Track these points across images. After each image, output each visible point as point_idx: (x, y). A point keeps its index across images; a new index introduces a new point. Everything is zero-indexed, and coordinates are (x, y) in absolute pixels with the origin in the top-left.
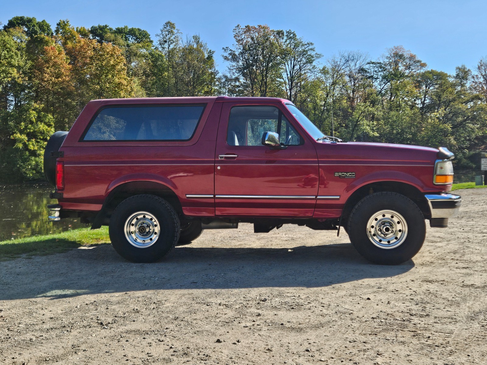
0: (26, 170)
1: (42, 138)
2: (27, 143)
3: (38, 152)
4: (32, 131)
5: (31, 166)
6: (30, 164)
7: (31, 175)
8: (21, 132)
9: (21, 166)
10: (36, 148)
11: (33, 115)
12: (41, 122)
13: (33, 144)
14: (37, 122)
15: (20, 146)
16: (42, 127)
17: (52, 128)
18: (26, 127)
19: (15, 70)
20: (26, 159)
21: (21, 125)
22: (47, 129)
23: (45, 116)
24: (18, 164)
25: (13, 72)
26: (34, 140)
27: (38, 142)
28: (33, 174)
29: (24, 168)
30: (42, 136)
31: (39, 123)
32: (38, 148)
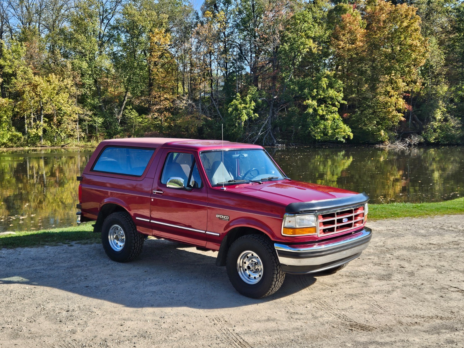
0: (315, 133)
1: (331, 103)
2: (317, 108)
3: (327, 117)
4: (322, 97)
5: (320, 129)
6: (319, 128)
7: (319, 138)
8: (313, 98)
9: (312, 129)
10: (324, 113)
11: (324, 82)
12: (332, 88)
13: (322, 110)
14: (327, 88)
15: (311, 111)
16: (331, 92)
17: (341, 93)
18: (318, 94)
19: (311, 41)
20: (317, 122)
21: (313, 92)
22: (336, 95)
23: (335, 82)
24: (310, 127)
25: (309, 43)
26: (323, 105)
27: (327, 107)
28: (321, 137)
29: (314, 131)
30: (331, 101)
31: (329, 89)
32: (326, 113)
